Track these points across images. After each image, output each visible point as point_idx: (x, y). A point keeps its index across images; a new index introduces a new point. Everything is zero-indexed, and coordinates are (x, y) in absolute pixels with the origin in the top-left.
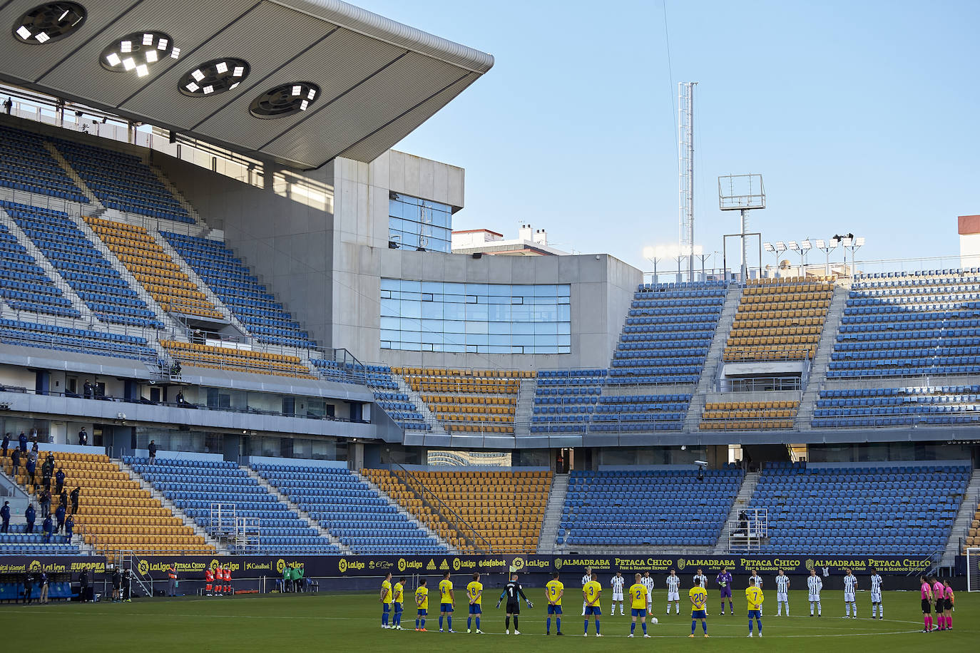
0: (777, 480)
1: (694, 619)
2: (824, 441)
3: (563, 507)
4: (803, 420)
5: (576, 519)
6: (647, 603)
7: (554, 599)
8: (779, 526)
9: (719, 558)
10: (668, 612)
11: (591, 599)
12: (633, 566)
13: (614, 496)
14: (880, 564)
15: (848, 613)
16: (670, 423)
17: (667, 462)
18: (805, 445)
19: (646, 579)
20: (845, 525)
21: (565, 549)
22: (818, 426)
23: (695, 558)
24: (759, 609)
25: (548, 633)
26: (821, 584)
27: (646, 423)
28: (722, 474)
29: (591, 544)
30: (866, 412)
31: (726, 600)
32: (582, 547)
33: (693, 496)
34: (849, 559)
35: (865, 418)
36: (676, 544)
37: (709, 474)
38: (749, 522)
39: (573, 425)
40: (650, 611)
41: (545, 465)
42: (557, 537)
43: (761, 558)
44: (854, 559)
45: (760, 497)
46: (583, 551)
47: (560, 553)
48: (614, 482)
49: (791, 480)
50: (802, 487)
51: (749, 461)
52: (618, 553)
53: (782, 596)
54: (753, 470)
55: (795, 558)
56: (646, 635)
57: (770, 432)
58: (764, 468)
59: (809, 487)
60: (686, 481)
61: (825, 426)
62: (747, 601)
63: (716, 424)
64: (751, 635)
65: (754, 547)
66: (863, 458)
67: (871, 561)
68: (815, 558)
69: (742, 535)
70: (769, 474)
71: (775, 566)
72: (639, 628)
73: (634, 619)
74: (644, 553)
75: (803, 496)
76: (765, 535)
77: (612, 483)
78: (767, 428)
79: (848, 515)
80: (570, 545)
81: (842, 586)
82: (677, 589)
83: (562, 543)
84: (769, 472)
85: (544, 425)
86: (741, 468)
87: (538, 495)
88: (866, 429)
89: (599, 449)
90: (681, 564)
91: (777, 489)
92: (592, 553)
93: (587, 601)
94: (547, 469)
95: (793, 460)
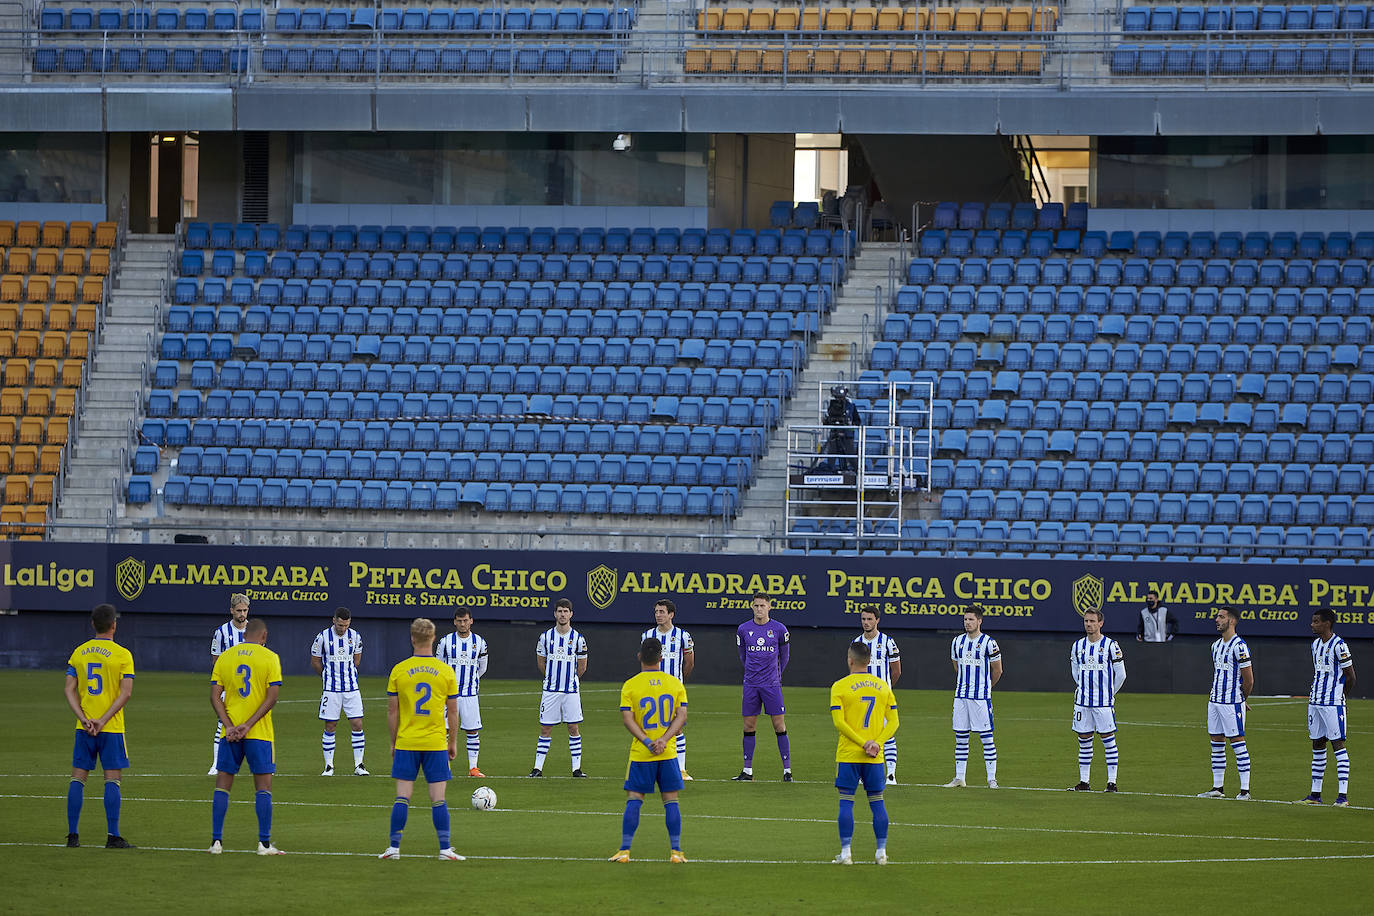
0: (973, 274)
1: (634, 795)
2: (1159, 125)
3: (155, 362)
4: (1082, 44)
5: (201, 411)
6: (456, 731)
7: (98, 709)
8: (978, 447)
9: (746, 565)
10: (539, 764)
11: (238, 711)
12: (415, 592)
13: (353, 323)
14: (1351, 598)
15: (1219, 779)
16: (571, 44)
17: (558, 195)
18: (1085, 142)
19: (460, 641)
20: (1224, 449)
21: (155, 523)
22: (1137, 69)
23: (655, 564)
24: (880, 760)
25: (73, 839)
26: (1121, 669)
27: (480, 44)
28: (767, 244)
29: (258, 506)
30: (1321, 19)
31: (763, 723)
32: (226, 516)
33: (652, 326)
34: (1237, 576)
35: (1316, 44)
36: (582, 511)
37: (717, 245)
38: (861, 434)
39: (198, 44)
40: (473, 761)
41: (88, 197)
42: (128, 477)
43: (904, 569)
44: (1256, 576)
45: (908, 335)
46: (225, 530)
47: (135, 538)
48: (355, 268)
49: (1026, 273)
50: (1068, 302)
51: (874, 196)
52: (360, 542)
53: (971, 713)
54: (883, 231)
55: (1032, 570)
56: (449, 852)
57: (957, 87)
58: (931, 228)
59: (1096, 302)
60: (629, 270)
61: (1164, 69)
62: (836, 732)
63: (747, 54)
64: (846, 855)
65: (878, 527)
66: (1304, 197)
67: (1319, 588)
68: (1109, 573)
69: (836, 481)
70: (945, 250)
71: (959, 601)
72: (419, 823)
73: (405, 788)
74: (462, 543)
75: (1071, 336)
76: (921, 481)
77: (343, 272)
78: (941, 74)
79: (1239, 412)
80: (178, 506)
81: (1201, 681)
82: (575, 679)
83: (148, 498)
84: (944, 243)
85: (86, 44)
86: (839, 226)
87: (58, 318)
88: (1315, 86)
89: (295, 141)
90: (601, 587)
91: (974, 307)
92: (263, 539)
93: (229, 722)
94: (91, 214)
95: (1039, 198)
